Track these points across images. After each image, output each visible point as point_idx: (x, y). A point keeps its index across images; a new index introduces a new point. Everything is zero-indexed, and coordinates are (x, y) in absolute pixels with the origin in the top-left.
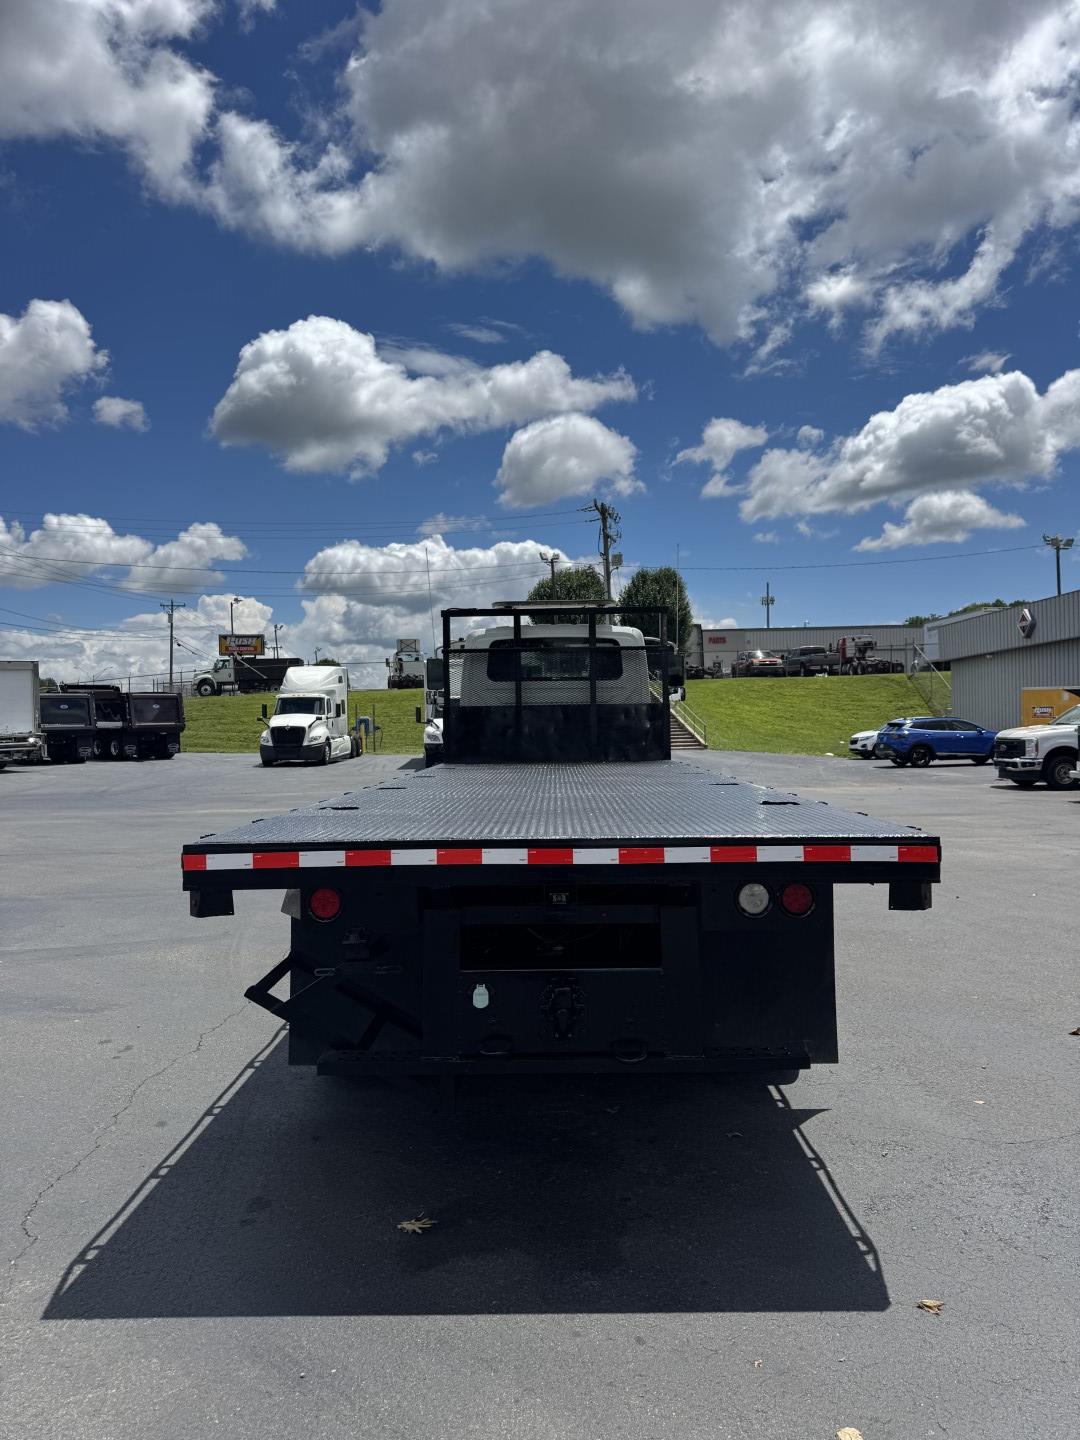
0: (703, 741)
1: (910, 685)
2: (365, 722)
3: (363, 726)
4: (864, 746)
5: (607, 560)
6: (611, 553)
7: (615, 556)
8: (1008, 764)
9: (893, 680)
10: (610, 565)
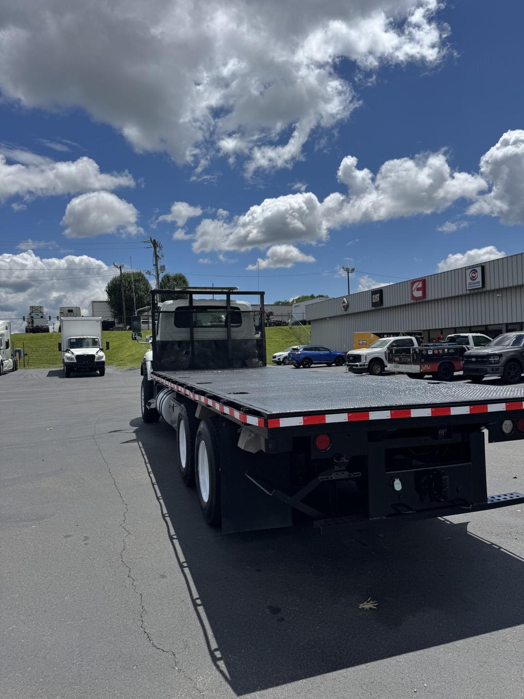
1: (291, 331)
3: (17, 354)
4: (279, 359)
5: (157, 268)
6: (159, 264)
7: (161, 267)
8: (353, 365)
9: (283, 329)
10: (159, 271)
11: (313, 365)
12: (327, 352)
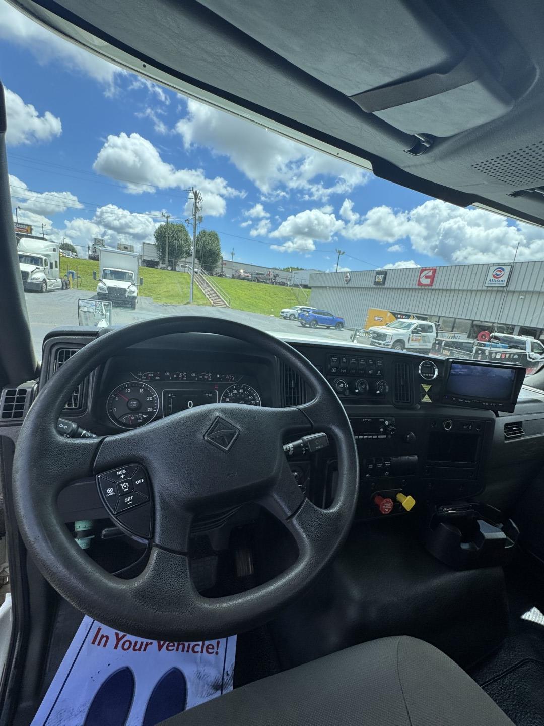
0: (228, 305)
1: (292, 292)
2: (72, 273)
3: (71, 275)
4: (286, 315)
5: (195, 218)
6: (198, 215)
7: (200, 217)
9: (287, 289)
10: (197, 221)
11: (318, 326)
12: (331, 317)
